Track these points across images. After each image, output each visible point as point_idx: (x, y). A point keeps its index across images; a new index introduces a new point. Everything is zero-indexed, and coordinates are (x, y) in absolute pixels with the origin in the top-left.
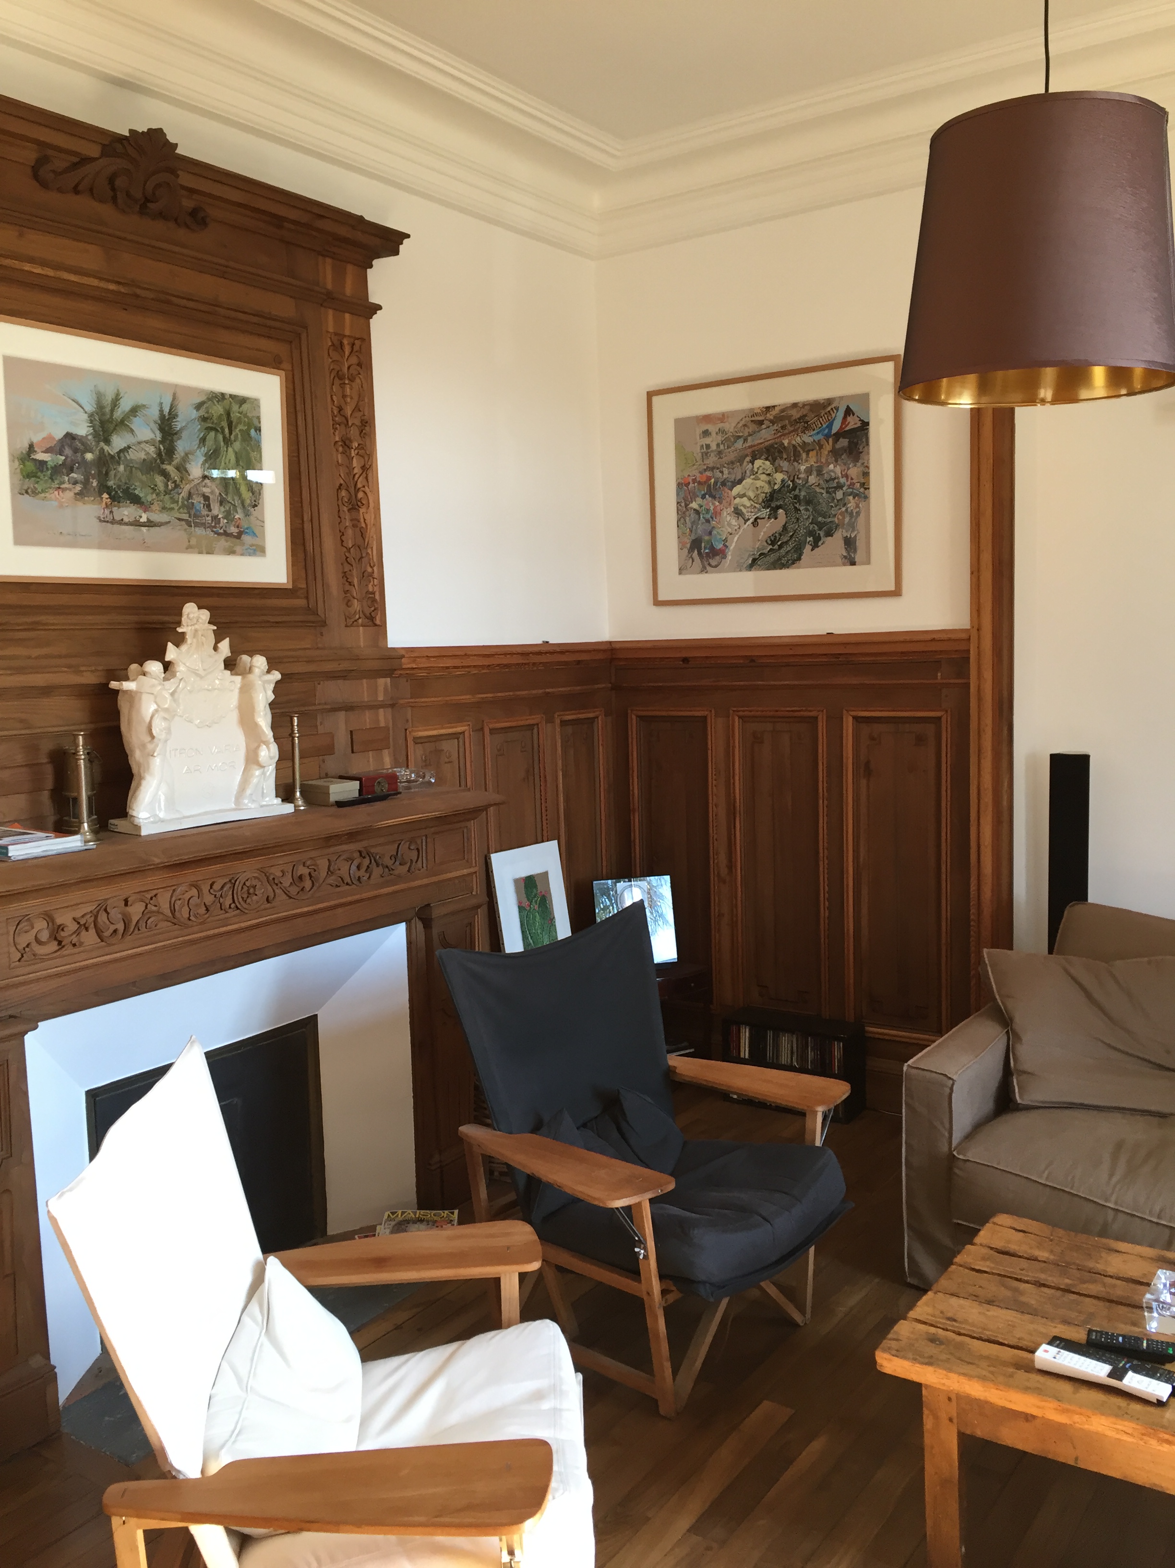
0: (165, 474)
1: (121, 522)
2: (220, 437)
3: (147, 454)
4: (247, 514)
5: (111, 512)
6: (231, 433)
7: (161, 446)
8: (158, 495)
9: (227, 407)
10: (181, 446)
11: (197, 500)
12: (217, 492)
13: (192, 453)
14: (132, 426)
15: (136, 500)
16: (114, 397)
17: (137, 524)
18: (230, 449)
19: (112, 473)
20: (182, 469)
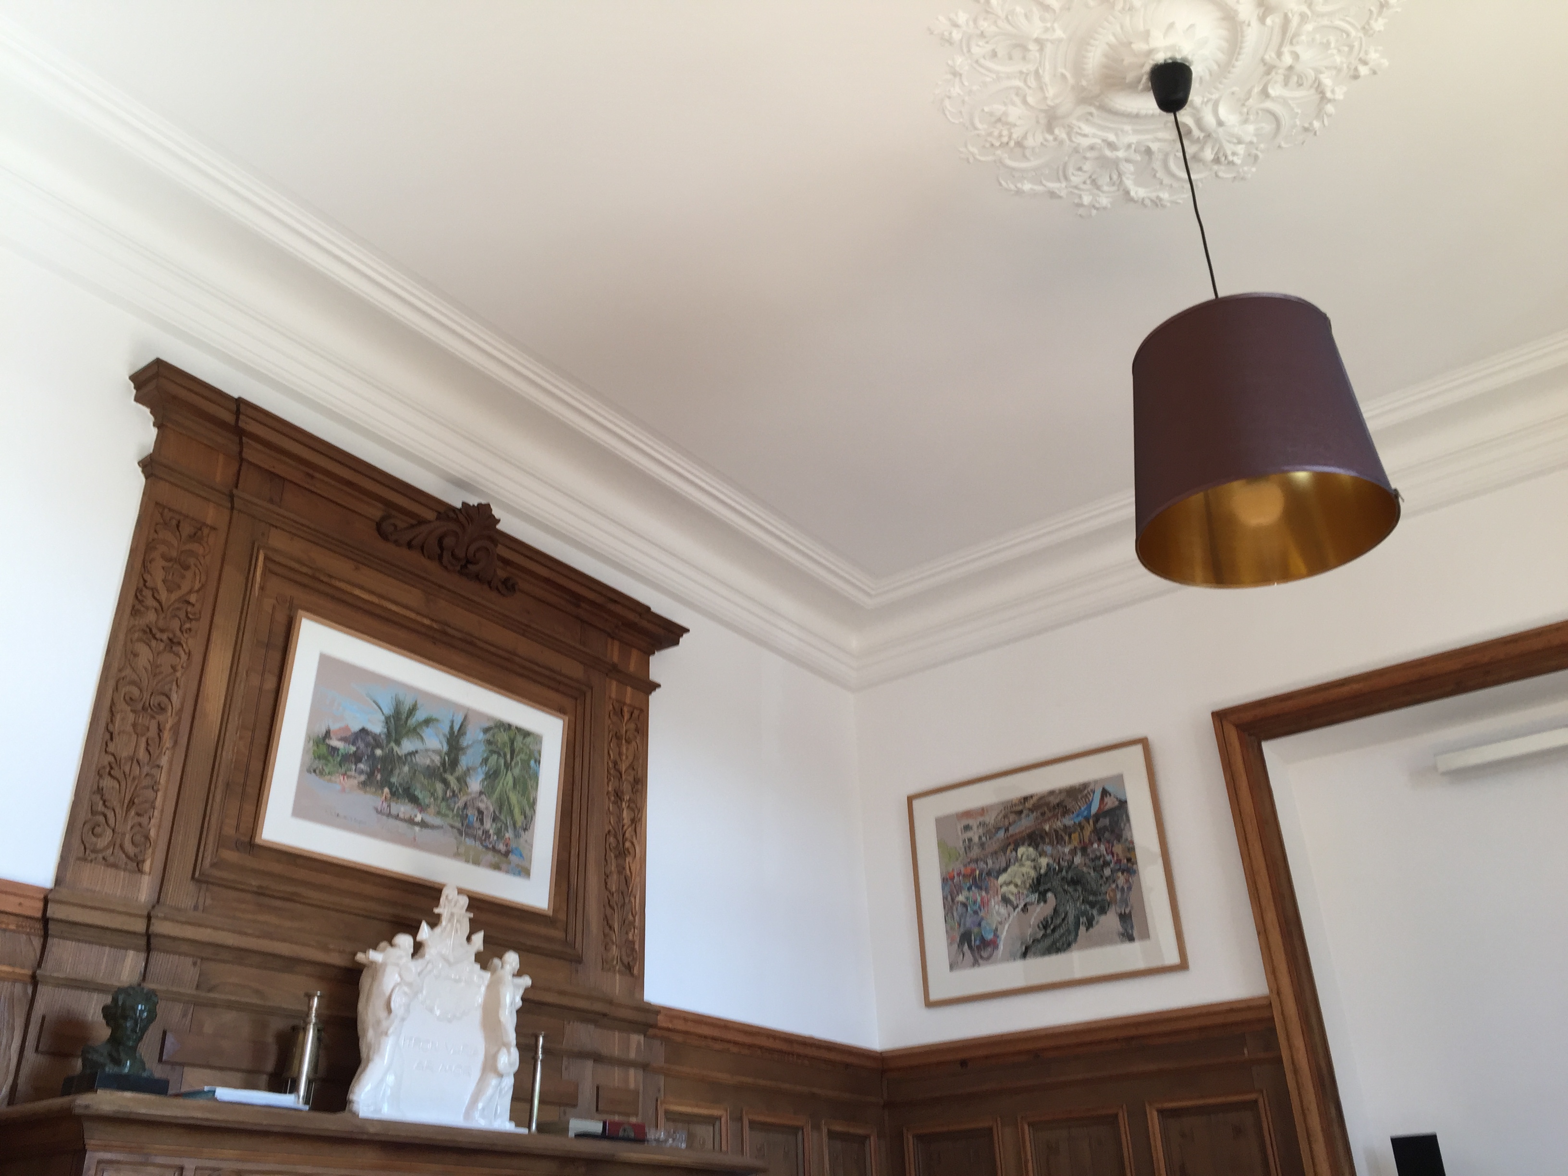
0: (445, 782)
1: (397, 817)
2: (502, 761)
3: (433, 761)
4: (517, 836)
5: (389, 806)
6: (512, 759)
7: (447, 758)
8: (435, 799)
9: (512, 737)
10: (465, 761)
11: (472, 814)
12: (492, 809)
13: (475, 769)
14: (423, 735)
15: (414, 800)
16: (411, 708)
17: (411, 821)
18: (509, 774)
19: (397, 772)
20: (462, 781)
